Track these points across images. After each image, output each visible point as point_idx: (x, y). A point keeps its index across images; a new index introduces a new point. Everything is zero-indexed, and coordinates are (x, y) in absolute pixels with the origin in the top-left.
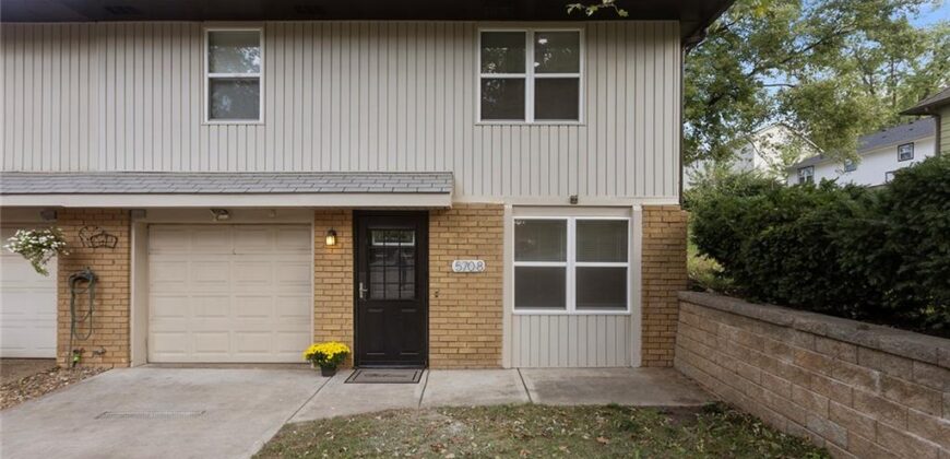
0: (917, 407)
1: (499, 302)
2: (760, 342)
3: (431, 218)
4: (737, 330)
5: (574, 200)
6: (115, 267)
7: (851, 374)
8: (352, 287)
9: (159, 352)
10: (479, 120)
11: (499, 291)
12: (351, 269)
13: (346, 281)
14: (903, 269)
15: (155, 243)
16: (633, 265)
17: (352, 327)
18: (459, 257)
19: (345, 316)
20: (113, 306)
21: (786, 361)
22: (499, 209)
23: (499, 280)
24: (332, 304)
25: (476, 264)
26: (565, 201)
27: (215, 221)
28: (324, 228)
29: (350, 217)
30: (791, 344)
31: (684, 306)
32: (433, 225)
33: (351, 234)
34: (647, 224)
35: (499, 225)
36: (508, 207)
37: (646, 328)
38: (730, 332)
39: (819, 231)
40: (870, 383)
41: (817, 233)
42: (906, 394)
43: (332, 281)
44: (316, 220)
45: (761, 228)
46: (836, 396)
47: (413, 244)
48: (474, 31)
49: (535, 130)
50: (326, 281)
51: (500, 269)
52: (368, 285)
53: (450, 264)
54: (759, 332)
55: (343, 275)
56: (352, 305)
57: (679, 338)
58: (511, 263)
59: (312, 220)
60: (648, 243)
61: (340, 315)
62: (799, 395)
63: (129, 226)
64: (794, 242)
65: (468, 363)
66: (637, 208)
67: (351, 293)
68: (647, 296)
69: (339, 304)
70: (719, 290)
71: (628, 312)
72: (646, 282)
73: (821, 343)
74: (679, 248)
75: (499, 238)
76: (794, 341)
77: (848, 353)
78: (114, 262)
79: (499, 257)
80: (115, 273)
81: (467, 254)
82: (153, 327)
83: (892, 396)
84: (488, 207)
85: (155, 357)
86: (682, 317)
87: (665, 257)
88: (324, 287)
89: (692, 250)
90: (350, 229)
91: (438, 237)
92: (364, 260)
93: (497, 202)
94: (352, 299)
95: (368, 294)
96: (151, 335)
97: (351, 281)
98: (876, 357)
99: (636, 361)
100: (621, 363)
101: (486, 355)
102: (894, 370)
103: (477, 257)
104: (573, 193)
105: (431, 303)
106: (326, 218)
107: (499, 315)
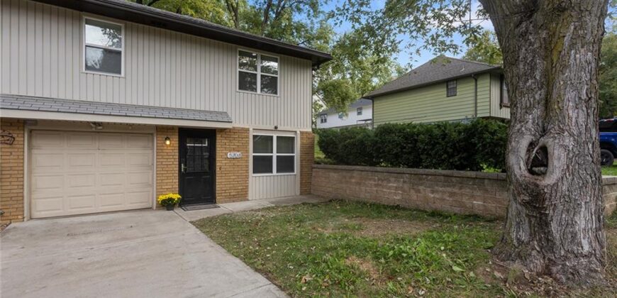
0: (385, 183)
1: (247, 171)
2: (345, 177)
3: (217, 133)
4: (337, 174)
5: (276, 128)
6: (12, 157)
7: (370, 179)
8: (177, 166)
9: (40, 211)
10: (238, 90)
11: (247, 166)
12: (177, 157)
13: (175, 163)
14: (381, 151)
15: (35, 142)
16: (297, 154)
17: (177, 186)
18: (230, 151)
19: (174, 181)
20: (11, 182)
21: (353, 180)
22: (247, 130)
23: (247, 161)
24: (167, 175)
25: (238, 154)
26: (273, 128)
27: (94, 129)
28: (163, 136)
29: (177, 131)
30: (354, 175)
31: (314, 170)
32: (218, 136)
33: (177, 139)
34: (302, 138)
35: (248, 137)
36: (251, 129)
37: (302, 179)
38: (334, 175)
39: (362, 141)
40: (375, 181)
41: (362, 142)
42: (382, 181)
43: (167, 163)
44: (157, 131)
45: (346, 140)
46: (368, 186)
47: (206, 145)
48: (236, 49)
49: (261, 96)
50: (164, 163)
51: (247, 157)
52: (185, 165)
53: (226, 155)
54: (344, 173)
55: (173, 160)
56: (177, 175)
57: (313, 183)
58: (251, 154)
59: (153, 131)
60: (302, 145)
61: (171, 181)
62: (357, 189)
63: (24, 130)
64: (355, 145)
65: (234, 199)
66: (298, 132)
67: (177, 169)
68: (302, 166)
69: (171, 175)
70: (326, 163)
71: (295, 173)
72: (301, 161)
73: (363, 173)
74: (312, 147)
75: (247, 142)
76: (355, 174)
77: (370, 174)
78: (11, 154)
79: (247, 151)
80: (13, 161)
81: (234, 150)
82: (33, 196)
83: (380, 182)
84: (243, 129)
85: (36, 215)
86: (314, 174)
87: (308, 151)
88: (162, 166)
89: (317, 148)
90: (177, 137)
91: (220, 141)
92: (183, 153)
93: (247, 127)
94: (177, 172)
95: (185, 170)
96: (33, 201)
97: (177, 163)
98: (376, 174)
99: (298, 193)
100: (293, 194)
101: (242, 195)
102: (380, 176)
103: (238, 151)
104: (276, 125)
105: (217, 172)
106: (163, 131)
107: (247, 177)
